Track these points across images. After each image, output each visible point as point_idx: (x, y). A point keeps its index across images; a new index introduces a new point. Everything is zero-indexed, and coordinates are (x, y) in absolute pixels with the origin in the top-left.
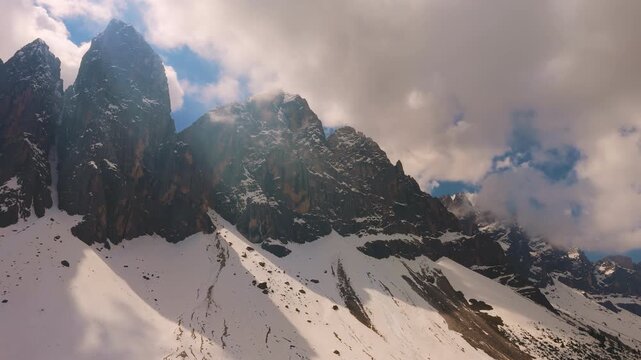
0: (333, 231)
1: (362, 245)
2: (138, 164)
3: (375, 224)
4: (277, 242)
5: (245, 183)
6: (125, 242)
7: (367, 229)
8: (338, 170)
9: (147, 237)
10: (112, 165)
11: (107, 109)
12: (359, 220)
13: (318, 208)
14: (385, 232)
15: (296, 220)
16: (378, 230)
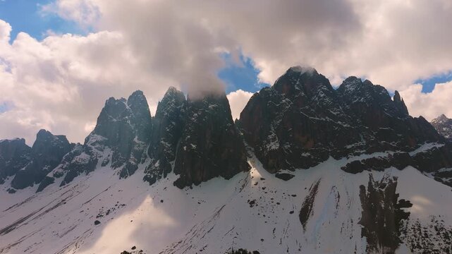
0: (331, 157)
1: (345, 165)
2: (208, 142)
3: (361, 148)
4: (286, 172)
5: (270, 137)
6: (203, 183)
7: (353, 152)
8: (335, 114)
9: (216, 179)
10: (194, 146)
11: (193, 117)
12: (349, 147)
13: (320, 144)
14: (366, 153)
15: (303, 154)
16: (362, 152)
